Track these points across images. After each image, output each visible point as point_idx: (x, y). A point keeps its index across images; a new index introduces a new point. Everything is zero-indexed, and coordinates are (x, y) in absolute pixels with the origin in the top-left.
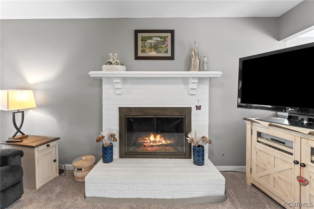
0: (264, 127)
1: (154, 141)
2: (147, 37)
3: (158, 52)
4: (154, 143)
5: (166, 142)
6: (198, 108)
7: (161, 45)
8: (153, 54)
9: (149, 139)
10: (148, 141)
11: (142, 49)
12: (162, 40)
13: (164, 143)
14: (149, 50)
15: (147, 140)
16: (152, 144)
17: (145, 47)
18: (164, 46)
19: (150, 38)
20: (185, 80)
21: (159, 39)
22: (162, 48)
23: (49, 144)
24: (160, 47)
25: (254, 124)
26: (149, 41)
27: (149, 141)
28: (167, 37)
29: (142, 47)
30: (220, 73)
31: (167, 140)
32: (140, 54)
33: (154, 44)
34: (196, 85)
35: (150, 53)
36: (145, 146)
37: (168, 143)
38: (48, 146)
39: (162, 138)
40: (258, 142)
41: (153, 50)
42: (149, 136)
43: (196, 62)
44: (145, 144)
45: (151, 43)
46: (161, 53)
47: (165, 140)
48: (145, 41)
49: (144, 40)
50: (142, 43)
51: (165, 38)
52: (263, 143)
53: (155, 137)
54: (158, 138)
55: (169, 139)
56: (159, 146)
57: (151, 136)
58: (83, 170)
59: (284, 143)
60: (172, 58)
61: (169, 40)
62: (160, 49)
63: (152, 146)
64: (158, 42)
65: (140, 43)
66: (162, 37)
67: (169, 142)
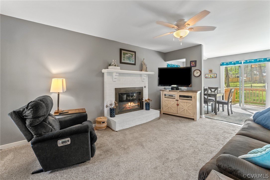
0: (168, 92)
1: (130, 105)
3: (130, 61)
6: (145, 87)
8: (128, 62)
10: (128, 106)
14: (126, 60)
17: (125, 58)
18: (132, 58)
19: (127, 54)
20: (141, 75)
21: (130, 55)
25: (164, 91)
28: (133, 54)
29: (123, 58)
30: (154, 73)
32: (123, 61)
34: (145, 77)
35: (127, 61)
36: (126, 108)
39: (134, 103)
40: (165, 97)
41: (128, 59)
42: (128, 103)
43: (144, 67)
44: (126, 107)
45: (127, 56)
46: (131, 61)
47: (135, 104)
49: (124, 54)
50: (123, 56)
51: (132, 55)
52: (166, 98)
53: (131, 103)
54: (132, 103)
55: (136, 103)
56: (132, 106)
58: (105, 122)
59: (173, 96)
60: (135, 64)
61: (134, 55)
63: (129, 107)
64: (130, 56)
65: (122, 55)
67: (136, 104)
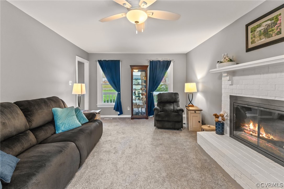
1: (253, 130)
2: (256, 26)
4: (254, 133)
5: (268, 137)
7: (272, 27)
8: (263, 41)
9: (249, 126)
11: (252, 40)
12: (273, 21)
13: (265, 137)
15: (247, 127)
16: (251, 133)
18: (275, 28)
19: (259, 26)
21: (269, 22)
22: (273, 30)
23: (196, 111)
24: (270, 31)
26: (258, 29)
27: (249, 128)
28: (280, 15)
29: (252, 38)
31: (269, 135)
32: (250, 46)
33: (264, 31)
37: (271, 138)
38: (195, 112)
44: (246, 131)
45: (260, 31)
47: (266, 132)
48: (255, 31)
49: (253, 30)
50: (252, 35)
51: (276, 17)
53: (255, 126)
55: (272, 134)
57: (250, 123)
61: (282, 17)
62: (271, 33)
64: (269, 25)
65: (250, 35)
66: (273, 18)
